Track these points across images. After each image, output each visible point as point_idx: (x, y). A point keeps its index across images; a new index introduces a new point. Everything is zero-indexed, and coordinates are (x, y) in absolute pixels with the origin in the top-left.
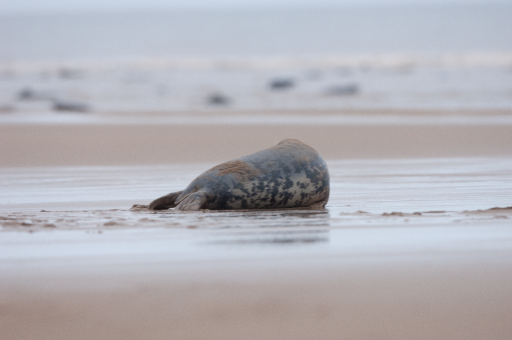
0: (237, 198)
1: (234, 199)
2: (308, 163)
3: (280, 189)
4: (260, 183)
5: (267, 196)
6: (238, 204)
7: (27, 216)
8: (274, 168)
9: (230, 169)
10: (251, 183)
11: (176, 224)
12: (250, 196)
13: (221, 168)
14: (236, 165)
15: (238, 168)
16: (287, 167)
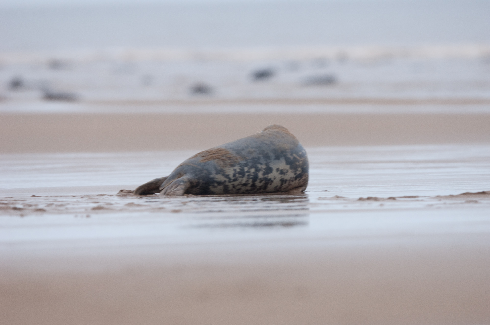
0: (219, 183)
1: (216, 184)
2: (287, 151)
3: (260, 175)
4: (241, 169)
5: (247, 181)
6: (220, 189)
7: (18, 200)
8: (254, 155)
9: (212, 155)
10: (232, 169)
11: (161, 208)
12: (231, 182)
13: (203, 155)
14: (218, 152)
15: (219, 155)
16: (267, 154)
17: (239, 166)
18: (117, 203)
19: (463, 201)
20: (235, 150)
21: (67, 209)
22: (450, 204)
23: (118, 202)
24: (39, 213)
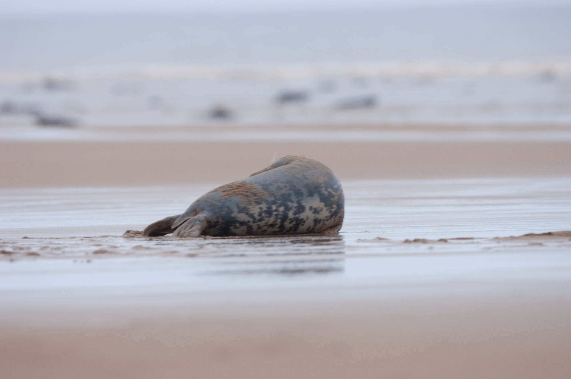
0: (242, 223)
1: (238, 225)
2: (322, 185)
3: (291, 215)
4: (268, 208)
5: (275, 221)
6: (243, 231)
7: (8, 243)
8: (284, 191)
9: (235, 190)
10: (258, 207)
11: (174, 252)
12: (257, 222)
13: (224, 189)
14: (242, 187)
15: (244, 190)
16: (299, 190)
17: (266, 203)
19: (526, 244)
20: (262, 185)
21: (64, 252)
22: (511, 247)
24: (32, 257)
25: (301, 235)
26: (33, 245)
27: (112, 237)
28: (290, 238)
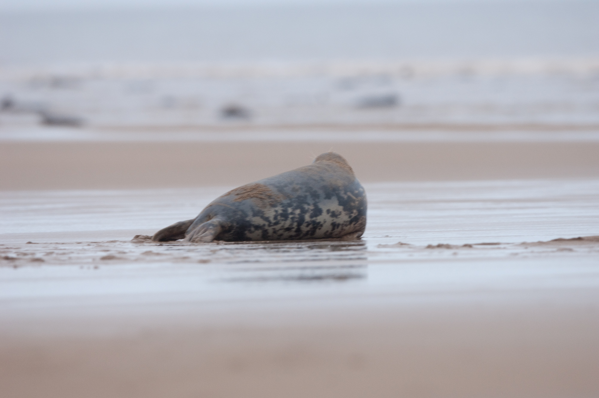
0: (257, 227)
1: (253, 229)
2: (341, 188)
3: (307, 217)
4: (283, 210)
5: (291, 224)
6: (259, 235)
7: (11, 248)
8: (299, 193)
9: (248, 193)
10: (273, 209)
11: (185, 258)
12: (271, 226)
13: (237, 192)
14: (256, 189)
15: (258, 192)
16: (315, 192)
17: (281, 206)
18: (131, 252)
20: (277, 187)
21: (70, 258)
23: (133, 250)
24: (36, 264)
25: (318, 240)
26: (38, 250)
27: (121, 242)
28: (307, 243)
